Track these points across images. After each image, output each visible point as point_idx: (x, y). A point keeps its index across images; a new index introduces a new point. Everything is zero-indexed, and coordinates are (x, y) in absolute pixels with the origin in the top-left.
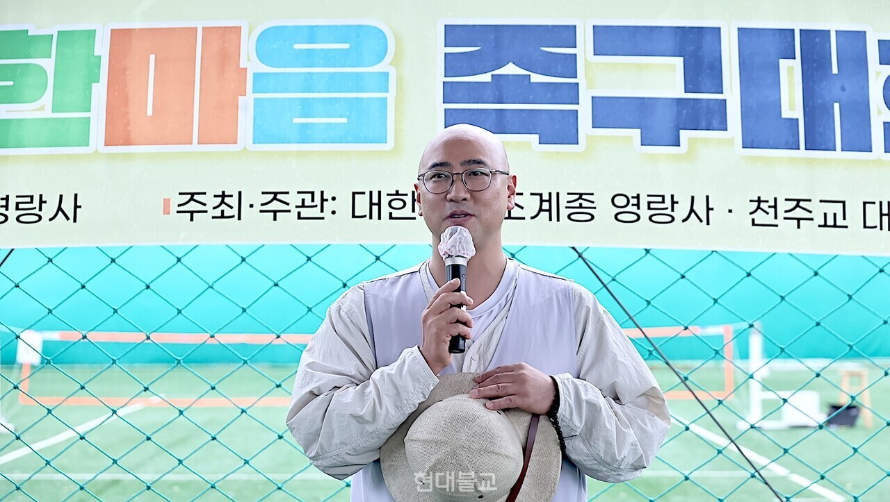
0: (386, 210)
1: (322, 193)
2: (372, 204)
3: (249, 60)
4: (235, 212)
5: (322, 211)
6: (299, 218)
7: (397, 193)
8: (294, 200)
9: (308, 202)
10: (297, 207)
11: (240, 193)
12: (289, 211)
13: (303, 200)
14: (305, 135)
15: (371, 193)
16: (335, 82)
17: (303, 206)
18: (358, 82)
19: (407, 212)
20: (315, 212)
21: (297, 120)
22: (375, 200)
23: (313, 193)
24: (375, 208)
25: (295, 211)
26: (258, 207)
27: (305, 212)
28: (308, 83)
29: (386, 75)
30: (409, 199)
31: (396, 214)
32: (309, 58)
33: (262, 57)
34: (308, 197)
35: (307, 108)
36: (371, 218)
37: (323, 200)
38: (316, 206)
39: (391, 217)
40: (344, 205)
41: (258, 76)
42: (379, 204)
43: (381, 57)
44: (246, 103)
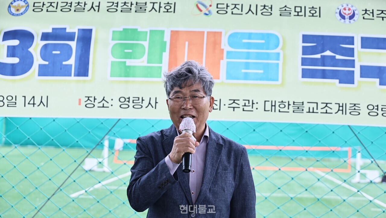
0: (277, 108)
1: (253, 101)
2: (272, 106)
3: (225, 46)
4: (218, 107)
5: (252, 108)
6: (243, 110)
7: (282, 102)
8: (242, 103)
9: (247, 104)
10: (243, 106)
11: (220, 100)
12: (239, 108)
13: (245, 103)
14: (246, 77)
15: (272, 101)
16: (259, 56)
17: (245, 106)
18: (268, 56)
19: (286, 109)
20: (250, 108)
21: (244, 71)
22: (273, 104)
23: (249, 101)
24: (273, 107)
25: (242, 108)
26: (227, 106)
27: (246, 108)
28: (248, 56)
29: (278, 54)
30: (287, 104)
31: (281, 110)
32: (249, 46)
33: (230, 44)
34: (247, 102)
35: (247, 66)
36: (272, 111)
37: (253, 104)
38: (250, 106)
39: (280, 111)
40: (261, 106)
41: (228, 53)
42: (275, 106)
43: (277, 46)
44: (223, 63)
